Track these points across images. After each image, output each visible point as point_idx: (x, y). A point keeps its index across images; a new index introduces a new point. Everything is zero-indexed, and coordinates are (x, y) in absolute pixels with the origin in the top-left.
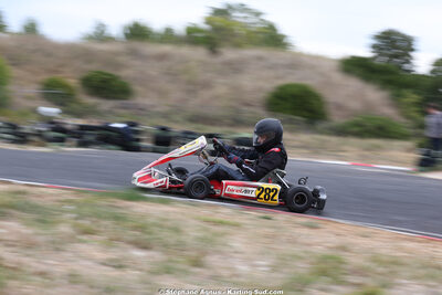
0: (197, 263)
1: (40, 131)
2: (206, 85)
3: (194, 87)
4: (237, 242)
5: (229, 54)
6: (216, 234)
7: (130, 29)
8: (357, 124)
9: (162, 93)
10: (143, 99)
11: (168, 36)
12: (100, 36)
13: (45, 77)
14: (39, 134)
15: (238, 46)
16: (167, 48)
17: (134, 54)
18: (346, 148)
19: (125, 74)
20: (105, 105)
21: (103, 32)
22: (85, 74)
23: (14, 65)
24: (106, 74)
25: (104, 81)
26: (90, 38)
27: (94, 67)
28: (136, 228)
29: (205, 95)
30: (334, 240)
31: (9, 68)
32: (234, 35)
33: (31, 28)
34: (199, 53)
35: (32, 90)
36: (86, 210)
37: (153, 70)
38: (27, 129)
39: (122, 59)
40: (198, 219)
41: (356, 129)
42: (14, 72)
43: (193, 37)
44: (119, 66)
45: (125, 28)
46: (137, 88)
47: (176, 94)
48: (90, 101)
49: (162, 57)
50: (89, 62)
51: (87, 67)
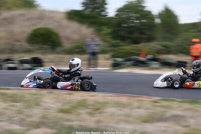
5: (5, 14)
30: (80, 98)
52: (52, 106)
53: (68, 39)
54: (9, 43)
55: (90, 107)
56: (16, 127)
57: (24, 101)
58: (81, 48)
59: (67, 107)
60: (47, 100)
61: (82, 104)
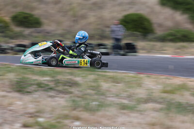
2: (84, 17)
3: (76, 18)
9: (58, 23)
10: (48, 26)
19: (36, 13)
20: (27, 31)
22: (14, 14)
24: (27, 14)
25: (25, 18)
27: (19, 10)
37: (52, 9)
44: (33, 9)
46: (43, 20)
47: (67, 23)
48: (17, 29)
50: (15, 7)
51: (14, 10)
52: (154, 87)
53: (160, 25)
54: (99, 29)
55: (192, 90)
56: (125, 102)
57: (125, 82)
58: (174, 35)
59: (169, 89)
60: (147, 83)
61: (183, 87)
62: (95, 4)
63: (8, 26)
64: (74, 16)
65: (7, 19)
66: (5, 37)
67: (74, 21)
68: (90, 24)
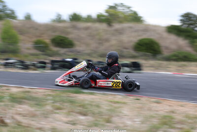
0: (108, 121)
1: (34, 64)
2: (107, 40)
3: (101, 41)
4: (125, 111)
5: (117, 26)
6: (116, 108)
7: (72, 16)
8: (175, 56)
9: (87, 45)
10: (79, 47)
11: (89, 19)
12: (59, 20)
13: (35, 39)
14: (34, 65)
15: (120, 22)
16: (89, 24)
17: (74, 27)
18: (170, 66)
19: (70, 37)
20: (62, 51)
21: (60, 18)
22: (53, 37)
23: (21, 34)
24: (62, 37)
25: (61, 40)
26: (54, 21)
27: (57, 34)
28: (80, 106)
29: (107, 44)
30: (168, 108)
31: (19, 35)
32: (119, 17)
33: (28, 18)
34: (104, 26)
35: (29, 45)
36: (57, 99)
37: (83, 34)
38: (28, 63)
39: (69, 30)
40: (107, 101)
41: (174, 58)
42: (21, 37)
43: (100, 19)
44: (68, 33)
45: (70, 16)
46: (76, 42)
47: (93, 45)
48: (55, 49)
49: (87, 29)
50: (54, 32)
51: (54, 34)
53: (167, 48)
58: (178, 56)
62: (116, 30)
63: (48, 47)
64: (100, 39)
65: (48, 41)
66: (46, 55)
67: (100, 43)
68: (112, 46)
